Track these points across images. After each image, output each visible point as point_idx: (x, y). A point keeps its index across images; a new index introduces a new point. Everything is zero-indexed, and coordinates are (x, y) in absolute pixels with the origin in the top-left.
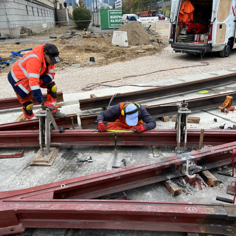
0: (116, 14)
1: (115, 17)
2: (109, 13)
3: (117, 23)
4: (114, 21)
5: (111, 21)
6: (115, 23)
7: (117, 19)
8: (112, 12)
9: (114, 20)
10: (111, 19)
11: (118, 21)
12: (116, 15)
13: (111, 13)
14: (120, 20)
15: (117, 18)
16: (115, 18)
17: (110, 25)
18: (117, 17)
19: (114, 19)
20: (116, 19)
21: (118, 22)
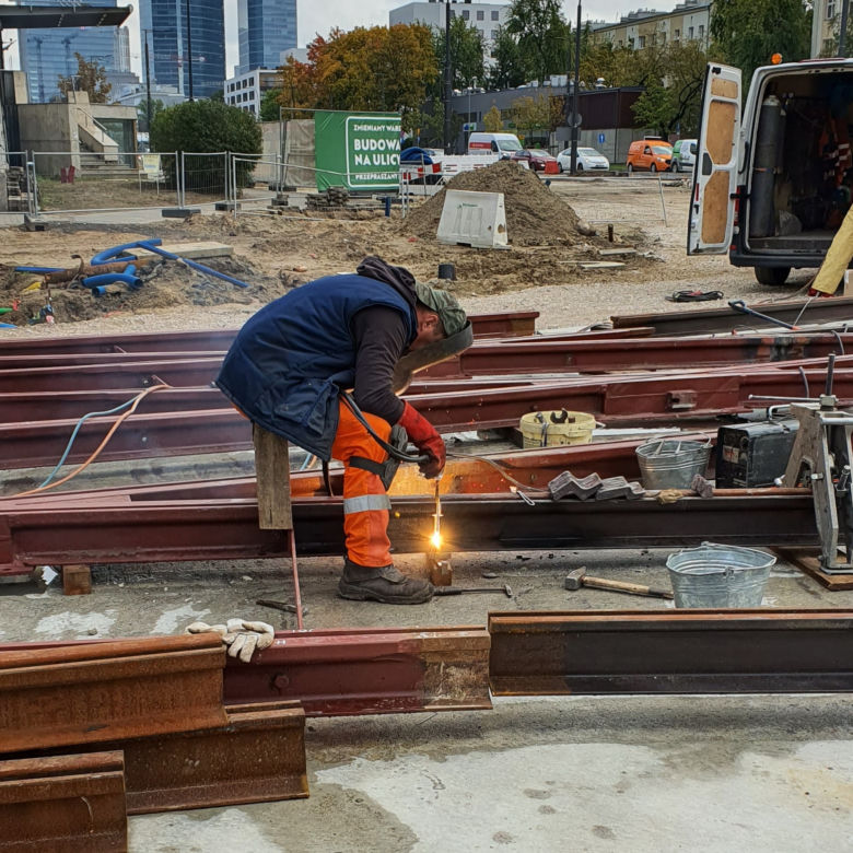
0: (379, 132)
1: (372, 145)
2: (351, 127)
3: (381, 169)
4: (367, 161)
5: (358, 159)
6: (372, 168)
7: (381, 152)
8: (360, 123)
9: (367, 158)
10: (358, 153)
11: (385, 160)
12: (376, 136)
13: (357, 128)
14: (394, 156)
15: (382, 149)
16: (372, 149)
17: (352, 177)
18: (382, 145)
19: (370, 153)
20: (377, 151)
21: (383, 163)
